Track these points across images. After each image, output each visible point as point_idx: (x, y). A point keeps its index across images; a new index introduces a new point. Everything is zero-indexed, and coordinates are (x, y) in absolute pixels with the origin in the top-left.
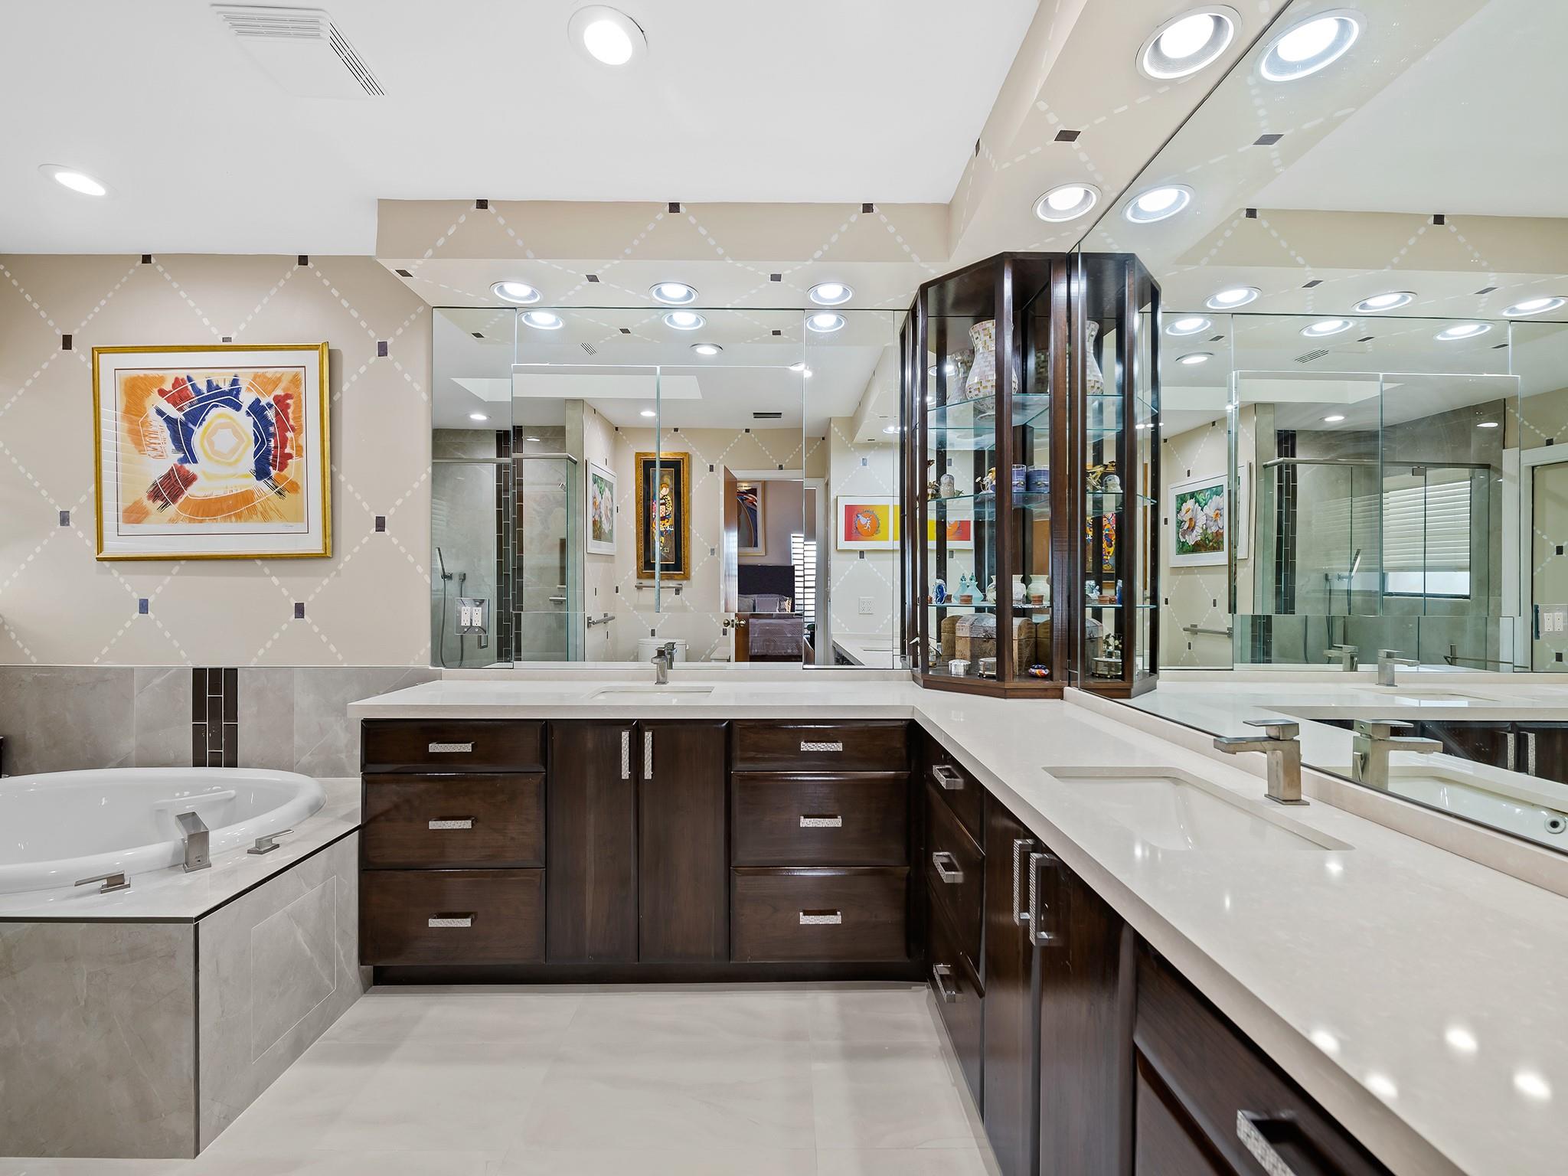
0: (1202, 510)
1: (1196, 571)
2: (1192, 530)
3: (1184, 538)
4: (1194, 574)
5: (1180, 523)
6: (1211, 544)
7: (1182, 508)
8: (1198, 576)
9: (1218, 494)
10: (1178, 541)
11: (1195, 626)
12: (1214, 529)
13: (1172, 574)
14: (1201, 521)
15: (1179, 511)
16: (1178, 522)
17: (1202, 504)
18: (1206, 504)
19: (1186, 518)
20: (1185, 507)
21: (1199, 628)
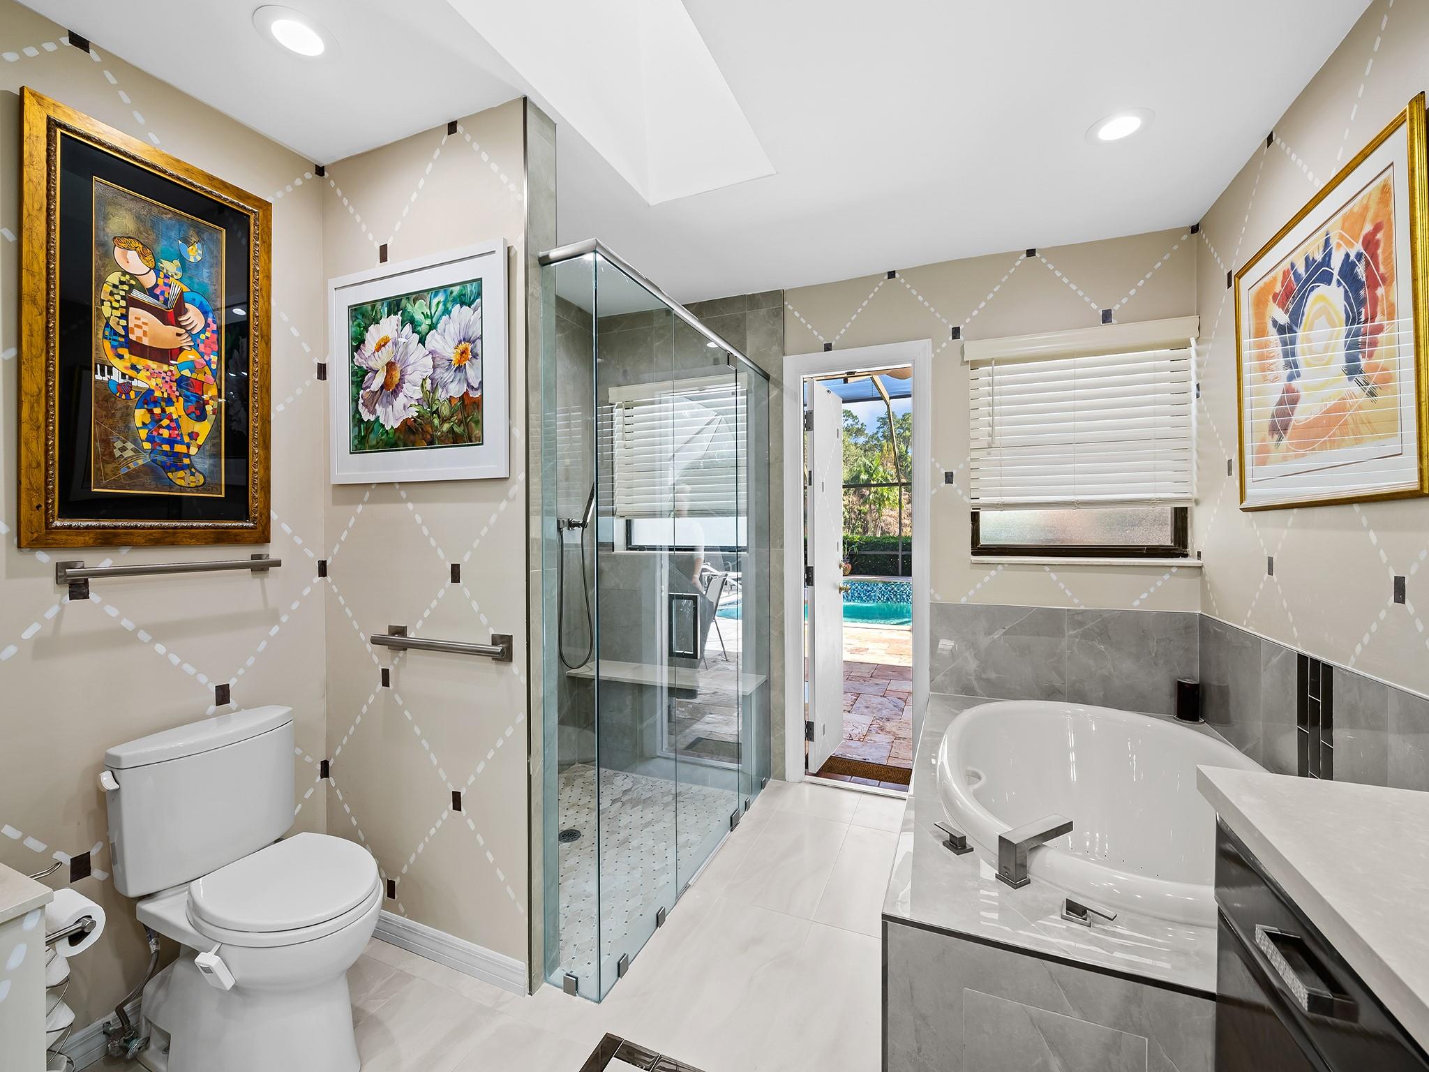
0: (422, 341)
1: (403, 494)
2: (395, 393)
3: (373, 412)
4: (400, 500)
5: (359, 377)
6: (446, 426)
7: (368, 336)
8: (410, 506)
9: (464, 301)
10: (357, 420)
11: (401, 631)
12: (456, 390)
13: (336, 502)
14: (418, 367)
15: (357, 343)
16: (354, 374)
17: (423, 328)
18: (432, 327)
19: (379, 362)
20: (373, 336)
21: (411, 635)
